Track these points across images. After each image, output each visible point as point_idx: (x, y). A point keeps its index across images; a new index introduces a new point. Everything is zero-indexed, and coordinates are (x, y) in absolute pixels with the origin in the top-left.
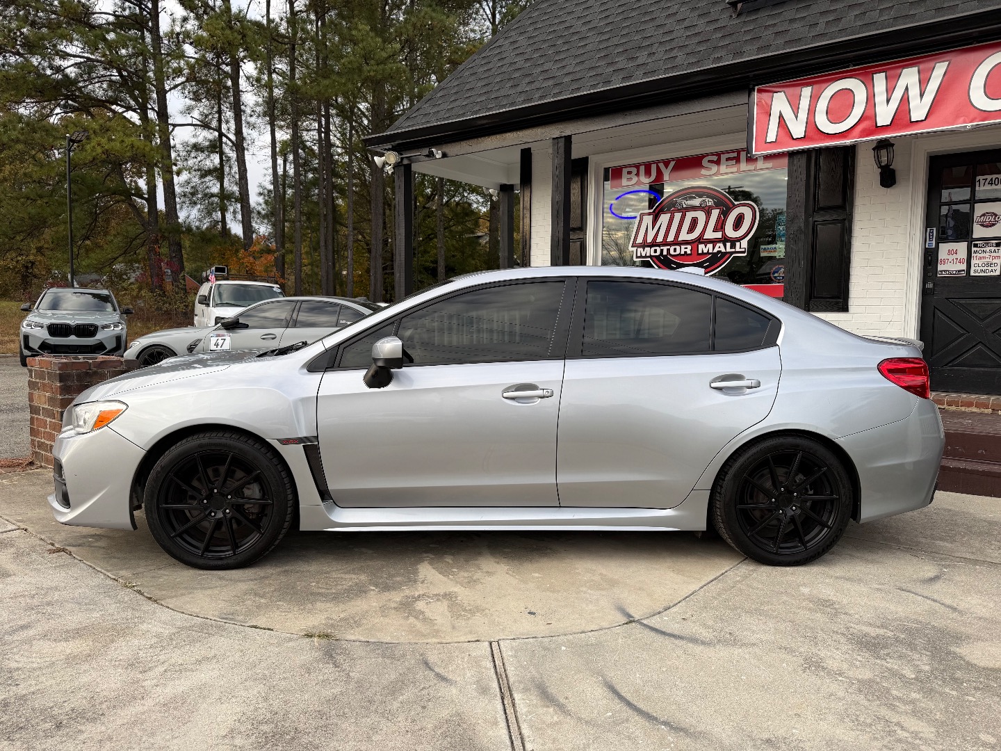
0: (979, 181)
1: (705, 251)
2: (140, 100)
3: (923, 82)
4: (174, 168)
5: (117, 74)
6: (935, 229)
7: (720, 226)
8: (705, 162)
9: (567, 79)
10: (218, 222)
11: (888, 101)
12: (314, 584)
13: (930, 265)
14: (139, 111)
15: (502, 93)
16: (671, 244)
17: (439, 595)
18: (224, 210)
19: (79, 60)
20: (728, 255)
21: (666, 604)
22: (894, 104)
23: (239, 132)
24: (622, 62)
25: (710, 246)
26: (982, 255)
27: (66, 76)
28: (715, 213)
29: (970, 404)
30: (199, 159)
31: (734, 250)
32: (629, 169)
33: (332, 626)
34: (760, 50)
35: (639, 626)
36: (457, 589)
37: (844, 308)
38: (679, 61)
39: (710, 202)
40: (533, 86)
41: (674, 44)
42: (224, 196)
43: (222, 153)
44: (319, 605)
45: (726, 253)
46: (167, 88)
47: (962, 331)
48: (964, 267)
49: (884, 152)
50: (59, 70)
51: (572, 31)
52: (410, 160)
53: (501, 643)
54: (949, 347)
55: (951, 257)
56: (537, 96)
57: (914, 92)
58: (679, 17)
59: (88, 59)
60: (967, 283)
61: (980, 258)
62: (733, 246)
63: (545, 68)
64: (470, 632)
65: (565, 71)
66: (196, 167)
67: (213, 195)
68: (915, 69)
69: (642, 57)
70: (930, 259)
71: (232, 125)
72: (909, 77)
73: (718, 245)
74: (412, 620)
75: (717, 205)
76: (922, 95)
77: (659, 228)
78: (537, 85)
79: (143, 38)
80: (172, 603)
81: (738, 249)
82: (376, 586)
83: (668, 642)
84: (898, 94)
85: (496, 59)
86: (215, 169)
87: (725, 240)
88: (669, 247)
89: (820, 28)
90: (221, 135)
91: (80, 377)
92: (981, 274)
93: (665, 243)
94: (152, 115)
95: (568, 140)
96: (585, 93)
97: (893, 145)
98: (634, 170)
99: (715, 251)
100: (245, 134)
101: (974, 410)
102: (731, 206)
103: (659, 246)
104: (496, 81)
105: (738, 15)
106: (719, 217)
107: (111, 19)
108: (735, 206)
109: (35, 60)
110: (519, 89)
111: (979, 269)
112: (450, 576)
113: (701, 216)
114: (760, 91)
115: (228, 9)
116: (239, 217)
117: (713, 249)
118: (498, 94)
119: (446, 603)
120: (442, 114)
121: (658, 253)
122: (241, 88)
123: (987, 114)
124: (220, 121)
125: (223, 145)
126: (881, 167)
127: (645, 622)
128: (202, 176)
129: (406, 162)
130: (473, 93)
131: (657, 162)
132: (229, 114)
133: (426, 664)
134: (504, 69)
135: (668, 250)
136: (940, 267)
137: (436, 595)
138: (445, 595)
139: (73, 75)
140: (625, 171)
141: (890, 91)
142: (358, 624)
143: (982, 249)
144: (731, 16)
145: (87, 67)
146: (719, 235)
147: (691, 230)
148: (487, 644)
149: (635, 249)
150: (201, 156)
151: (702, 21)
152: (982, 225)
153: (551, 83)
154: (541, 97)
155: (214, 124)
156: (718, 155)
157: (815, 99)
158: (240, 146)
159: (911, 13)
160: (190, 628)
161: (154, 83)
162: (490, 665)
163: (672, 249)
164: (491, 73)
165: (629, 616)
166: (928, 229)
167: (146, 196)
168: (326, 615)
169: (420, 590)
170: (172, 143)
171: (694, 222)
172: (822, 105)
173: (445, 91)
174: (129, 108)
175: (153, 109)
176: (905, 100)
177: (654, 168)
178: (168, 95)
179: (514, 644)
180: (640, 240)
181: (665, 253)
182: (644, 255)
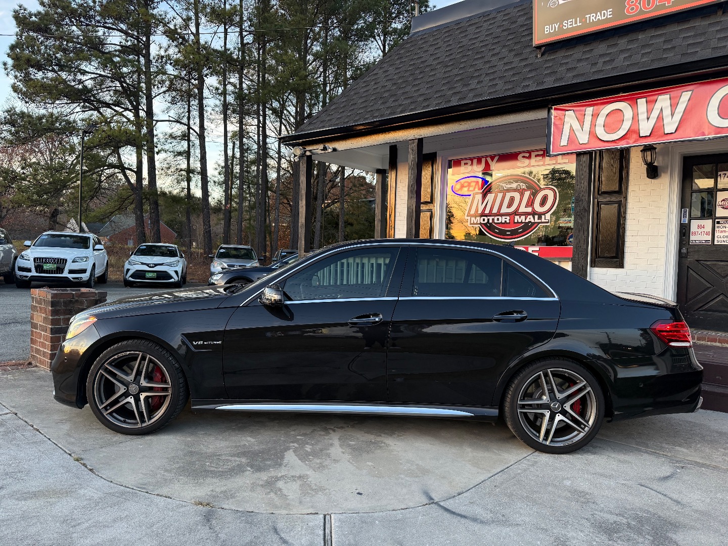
0: (720, 175)
1: (520, 221)
2: (135, 103)
3: (674, 106)
4: (156, 150)
5: (120, 85)
6: (688, 209)
7: (530, 203)
8: (520, 157)
9: (421, 99)
10: (184, 188)
11: (648, 119)
12: (208, 463)
13: (684, 236)
14: (133, 111)
15: (376, 107)
16: (496, 215)
17: (296, 477)
18: (189, 180)
19: (93, 76)
20: (536, 224)
21: (460, 490)
22: (652, 121)
23: (202, 126)
24: (459, 87)
25: (523, 218)
26: (724, 229)
27: (85, 87)
28: (527, 194)
29: (715, 341)
30: (173, 144)
31: (540, 221)
32: (466, 161)
33: (214, 497)
34: (556, 80)
35: (436, 507)
36: (310, 472)
37: (621, 265)
38: (498, 88)
39: (524, 186)
40: (397, 103)
41: (495, 76)
42: (189, 171)
43: (189, 140)
44: (209, 480)
45: (535, 223)
46: (153, 95)
47: (709, 285)
48: (709, 238)
49: (649, 153)
50: (80, 82)
51: (426, 64)
52: (311, 152)
53: (332, 516)
54: (699, 297)
55: (700, 231)
56: (399, 110)
57: (667, 112)
58: (500, 56)
59: (101, 75)
60: (712, 249)
61: (722, 232)
62: (540, 218)
63: (406, 90)
64: (312, 507)
65: (420, 93)
66: (171, 150)
67: (181, 170)
68: (667, 96)
69: (473, 84)
70: (684, 231)
71: (197, 120)
72: (663, 101)
73: (529, 217)
74: (272, 495)
75: (529, 188)
76: (672, 115)
77: (487, 204)
78: (400, 102)
79: (138, 61)
80: (105, 473)
81: (543, 220)
82: (252, 467)
83: (456, 520)
84: (655, 114)
85: (373, 83)
86: (185, 152)
87: (534, 213)
88: (493, 218)
89: (599, 66)
90: (189, 128)
91: (66, 304)
92: (722, 243)
93: (490, 214)
94: (142, 114)
95: (420, 141)
96: (432, 109)
97: (655, 148)
98: (470, 162)
99: (527, 221)
100: (206, 127)
101: (718, 344)
102: (539, 189)
103: (486, 216)
104: (371, 99)
105: (542, 55)
106: (530, 197)
107: (118, 48)
108: (541, 189)
109: (64, 75)
110: (388, 105)
111: (721, 239)
112: (307, 462)
113: (517, 196)
114: (555, 109)
115: (198, 41)
116: (200, 184)
117: (526, 219)
118: (372, 108)
119: (299, 482)
120: (333, 121)
121: (486, 221)
122: (204, 95)
123: (719, 129)
124: (189, 118)
125: (191, 135)
126: (646, 163)
127: (442, 504)
128: (175, 156)
129: (308, 153)
130: (356, 107)
131: (487, 157)
132: (195, 113)
133: (276, 530)
134: (378, 90)
135: (493, 220)
136: (692, 238)
137: (292, 476)
138: (300, 477)
139: (90, 86)
140: (463, 162)
141: (649, 111)
142: (232, 496)
143: (723, 225)
144: (537, 56)
145: (100, 81)
146: (529, 210)
147: (509, 206)
148: (321, 516)
149: (469, 218)
150: (175, 142)
151: (517, 59)
152: (723, 208)
153: (409, 101)
154: (401, 112)
155: (185, 120)
156: (530, 152)
157: (595, 116)
158: (202, 137)
159: (664, 56)
160: (113, 494)
161: (145, 92)
162: (321, 533)
163: (496, 218)
164: (368, 93)
165: (431, 499)
166: (683, 210)
167: (136, 170)
168: (211, 488)
169: (282, 472)
170: (155, 133)
171: (512, 200)
172: (601, 120)
173: (337, 105)
174: (126, 109)
175: (143, 110)
176: (660, 118)
177: (483, 160)
178: (153, 100)
179: (342, 517)
180: (473, 212)
181: (491, 221)
182: (475, 222)
